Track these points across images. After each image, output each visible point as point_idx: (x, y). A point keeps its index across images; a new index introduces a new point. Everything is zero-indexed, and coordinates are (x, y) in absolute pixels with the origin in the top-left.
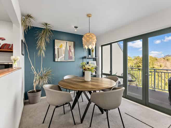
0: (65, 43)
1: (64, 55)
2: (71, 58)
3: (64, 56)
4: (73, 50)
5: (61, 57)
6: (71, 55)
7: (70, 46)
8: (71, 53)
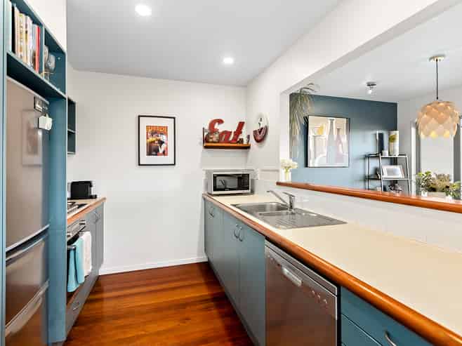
0: (329, 121)
1: (325, 151)
2: (340, 158)
3: (325, 155)
4: (344, 140)
5: (321, 156)
6: (341, 151)
7: (338, 130)
8: (340, 145)
